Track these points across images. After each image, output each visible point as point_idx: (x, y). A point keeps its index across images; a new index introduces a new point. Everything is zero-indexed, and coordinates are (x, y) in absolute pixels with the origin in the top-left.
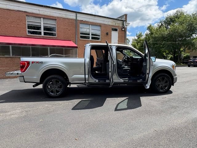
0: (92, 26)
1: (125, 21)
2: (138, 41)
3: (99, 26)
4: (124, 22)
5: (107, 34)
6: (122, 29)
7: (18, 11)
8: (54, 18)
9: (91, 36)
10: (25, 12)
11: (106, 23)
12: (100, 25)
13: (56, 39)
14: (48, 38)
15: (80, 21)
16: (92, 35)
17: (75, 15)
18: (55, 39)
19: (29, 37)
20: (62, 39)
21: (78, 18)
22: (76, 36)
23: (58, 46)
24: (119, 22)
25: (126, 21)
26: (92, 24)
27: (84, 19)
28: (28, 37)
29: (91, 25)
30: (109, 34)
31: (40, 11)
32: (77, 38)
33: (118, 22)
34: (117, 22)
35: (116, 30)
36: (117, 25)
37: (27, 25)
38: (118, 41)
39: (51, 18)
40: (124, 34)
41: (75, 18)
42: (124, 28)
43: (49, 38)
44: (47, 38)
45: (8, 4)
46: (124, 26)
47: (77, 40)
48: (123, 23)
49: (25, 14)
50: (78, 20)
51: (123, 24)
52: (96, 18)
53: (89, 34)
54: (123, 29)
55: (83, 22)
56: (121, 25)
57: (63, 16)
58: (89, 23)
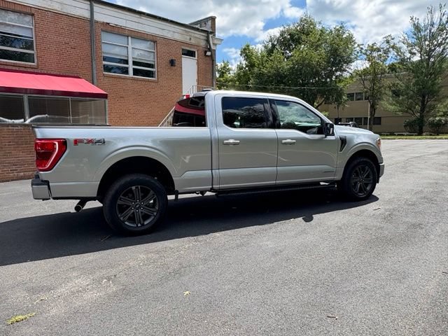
0: (135, 40)
1: (211, 33)
2: (220, 81)
4: (210, 36)
5: (172, 63)
6: (206, 52)
8: (28, 11)
9: (131, 67)
11: (169, 35)
12: (153, 40)
13: (36, 71)
15: (103, 23)
16: (135, 63)
17: (88, 7)
18: (32, 70)
20: (52, 73)
21: (97, 17)
22: (94, 66)
23: (54, 92)
24: (198, 34)
25: (213, 33)
26: (133, 34)
27: (113, 21)
29: (130, 38)
30: (176, 63)
32: (95, 72)
33: (196, 35)
34: (193, 35)
35: (191, 54)
36: (193, 41)
38: (198, 80)
39: (18, 8)
40: (211, 66)
41: (87, 15)
42: (210, 49)
43: (14, 68)
44: (6, 67)
46: (210, 46)
47: (95, 75)
48: (208, 37)
50: (97, 22)
51: (208, 41)
52: (144, 20)
53: (126, 62)
54: (209, 53)
55: (109, 28)
56: (203, 43)
57: (54, 8)
58: (127, 33)
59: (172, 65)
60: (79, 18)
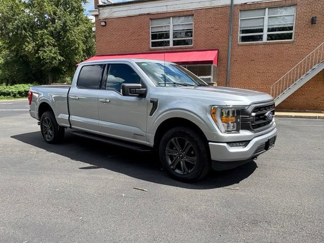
0: (272, 10)
3: (290, 6)
5: (313, 21)
7: (140, 15)
8: (190, 13)
9: (265, 34)
10: (148, 14)
13: (192, 50)
14: (178, 50)
15: (242, 5)
16: (269, 30)
18: (189, 50)
19: (152, 51)
21: (236, 2)
22: (230, 39)
26: (270, 5)
28: (150, 52)
29: (267, 9)
31: (168, 7)
32: (230, 43)
37: (151, 33)
39: (185, 14)
41: (228, 2)
43: (180, 50)
44: (176, 50)
45: (129, 8)
49: (147, 18)
50: (236, 5)
53: (261, 30)
55: (247, 8)
57: (206, 6)
58: (263, 6)
59: (312, 24)
60: (222, 7)
